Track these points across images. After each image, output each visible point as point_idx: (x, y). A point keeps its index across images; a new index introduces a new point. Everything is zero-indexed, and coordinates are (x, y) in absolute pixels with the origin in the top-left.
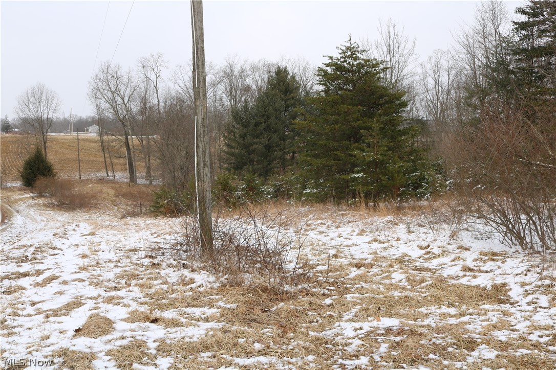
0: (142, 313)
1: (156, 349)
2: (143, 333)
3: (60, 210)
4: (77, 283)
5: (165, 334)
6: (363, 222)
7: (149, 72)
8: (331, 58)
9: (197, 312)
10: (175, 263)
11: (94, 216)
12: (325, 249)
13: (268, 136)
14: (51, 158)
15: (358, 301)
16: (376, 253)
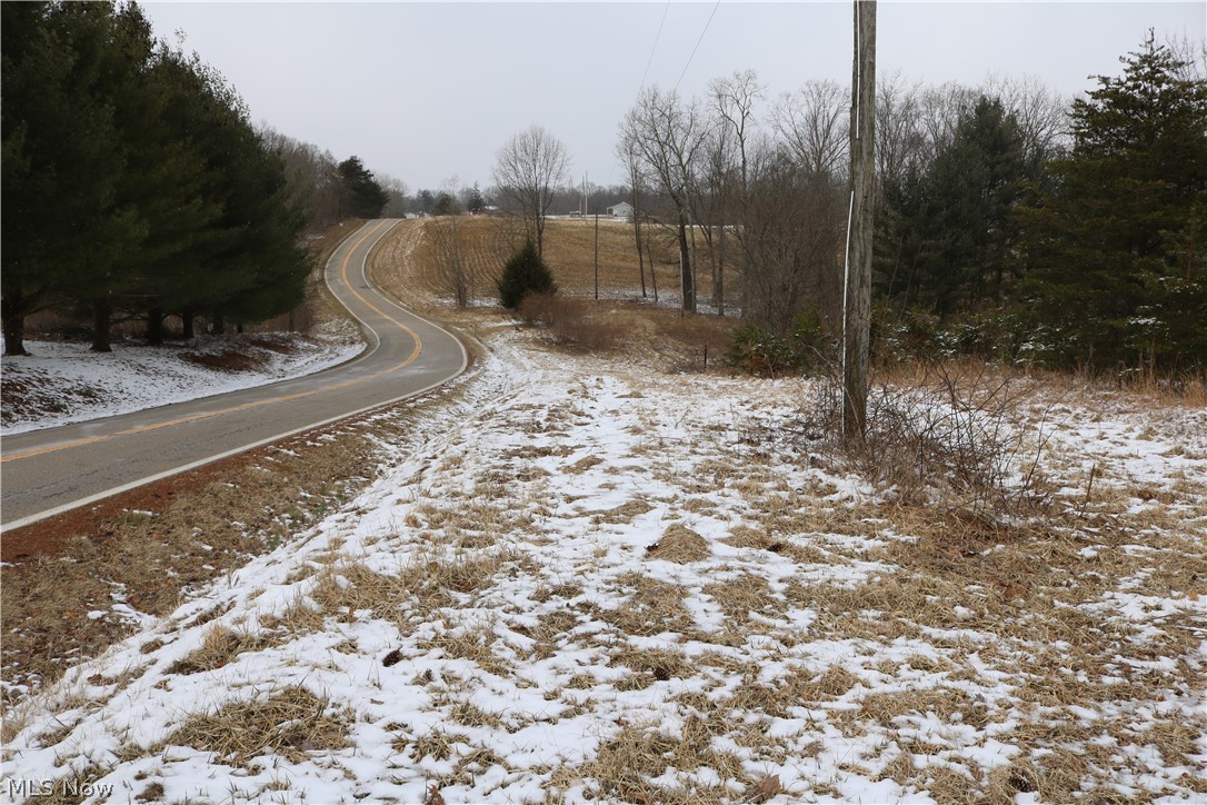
0: (754, 532)
1: (784, 593)
2: (759, 565)
3: (562, 352)
4: (632, 472)
5: (798, 571)
6: (1150, 415)
7: (729, 107)
8: (1105, 80)
9: (847, 542)
10: (795, 456)
11: (618, 367)
12: (1075, 458)
13: (953, 234)
14: (550, 258)
15: (1150, 559)
16: (1181, 475)
